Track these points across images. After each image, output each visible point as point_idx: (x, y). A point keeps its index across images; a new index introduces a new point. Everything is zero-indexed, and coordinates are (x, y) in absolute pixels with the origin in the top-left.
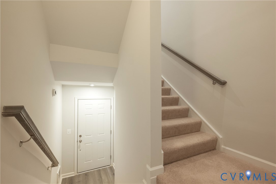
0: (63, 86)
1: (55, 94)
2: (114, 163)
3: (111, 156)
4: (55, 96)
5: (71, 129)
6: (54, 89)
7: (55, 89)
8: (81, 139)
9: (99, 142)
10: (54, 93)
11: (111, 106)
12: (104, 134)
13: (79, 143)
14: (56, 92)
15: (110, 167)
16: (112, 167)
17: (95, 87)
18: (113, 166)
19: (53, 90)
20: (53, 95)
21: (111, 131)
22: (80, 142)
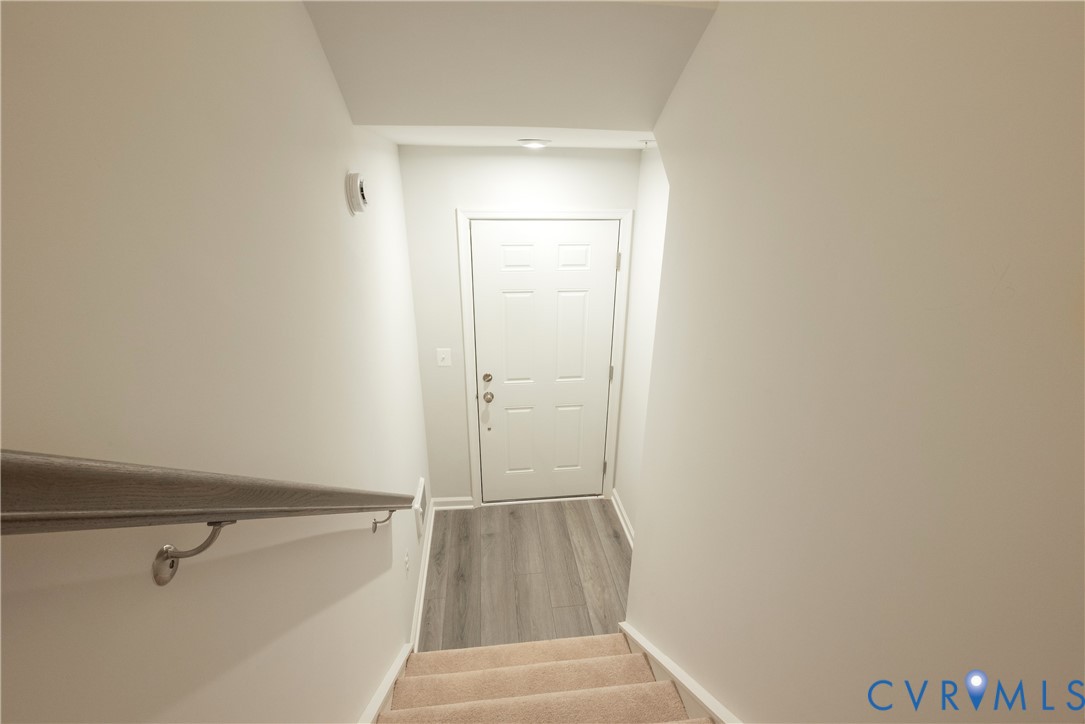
0: (403, 151)
1: (359, 204)
2: (614, 490)
3: (605, 464)
4: (361, 210)
5: (448, 349)
6: (351, 172)
7: (356, 175)
8: (492, 388)
9: (560, 409)
10: (356, 195)
11: (619, 256)
12: (579, 377)
13: (485, 402)
14: (362, 190)
15: (601, 500)
16: (609, 501)
17: (550, 153)
18: (612, 499)
19: (350, 179)
20: (353, 207)
21: (611, 369)
22: (489, 401)
